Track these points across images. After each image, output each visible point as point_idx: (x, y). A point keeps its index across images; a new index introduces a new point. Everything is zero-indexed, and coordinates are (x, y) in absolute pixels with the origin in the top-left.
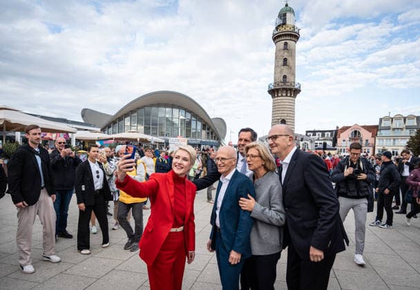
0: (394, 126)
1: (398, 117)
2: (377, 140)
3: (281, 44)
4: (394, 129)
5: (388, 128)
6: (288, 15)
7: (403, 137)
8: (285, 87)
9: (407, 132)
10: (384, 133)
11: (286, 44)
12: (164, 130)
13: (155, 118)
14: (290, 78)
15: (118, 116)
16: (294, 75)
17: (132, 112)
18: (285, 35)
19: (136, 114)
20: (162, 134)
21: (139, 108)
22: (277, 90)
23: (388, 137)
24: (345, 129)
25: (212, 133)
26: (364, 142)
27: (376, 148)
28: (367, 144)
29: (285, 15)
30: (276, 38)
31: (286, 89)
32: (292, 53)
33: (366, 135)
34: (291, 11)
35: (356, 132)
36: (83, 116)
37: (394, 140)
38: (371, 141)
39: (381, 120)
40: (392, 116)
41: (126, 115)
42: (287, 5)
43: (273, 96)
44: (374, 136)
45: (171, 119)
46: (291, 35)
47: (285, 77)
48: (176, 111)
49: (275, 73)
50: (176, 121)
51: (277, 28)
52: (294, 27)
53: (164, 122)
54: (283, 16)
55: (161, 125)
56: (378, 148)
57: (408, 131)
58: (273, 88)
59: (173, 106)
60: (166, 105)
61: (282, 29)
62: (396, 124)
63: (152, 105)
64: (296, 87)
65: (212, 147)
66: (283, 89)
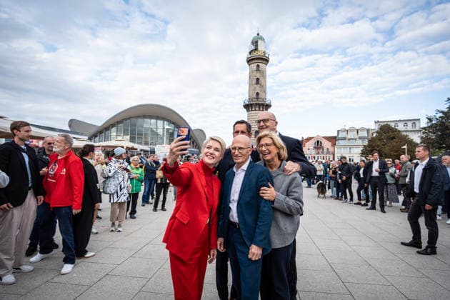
0: (349, 137)
1: (352, 130)
2: (336, 149)
3: (254, 66)
4: (349, 139)
5: (345, 139)
6: (260, 42)
7: (357, 146)
8: (257, 102)
9: (359, 142)
10: (341, 142)
11: (258, 66)
12: (149, 140)
13: (140, 128)
14: (261, 95)
15: (104, 126)
16: (265, 92)
17: (119, 122)
18: (258, 59)
19: (122, 125)
20: (146, 144)
21: (125, 119)
22: (251, 105)
23: (345, 146)
24: (309, 139)
25: (193, 143)
26: (325, 150)
27: (336, 155)
28: (328, 153)
29: (257, 42)
30: (250, 61)
31: (259, 104)
32: (263, 74)
33: (327, 144)
34: (262, 39)
35: (318, 142)
36: (70, 126)
37: (350, 148)
38: (331, 149)
39: (338, 131)
40: (347, 129)
41: (113, 126)
42: (258, 34)
43: (248, 110)
44: (334, 145)
45: (155, 130)
46: (262, 59)
47: (258, 94)
48: (160, 123)
49: (249, 91)
50: (160, 131)
51: (250, 53)
52: (264, 52)
53: (149, 132)
54: (255, 43)
55: (146, 134)
56: (337, 156)
57: (361, 141)
58: (247, 103)
59: (158, 118)
60: (151, 117)
61: (255, 54)
62: (351, 135)
63: (138, 117)
64: (267, 102)
65: (193, 155)
66: (256, 104)
